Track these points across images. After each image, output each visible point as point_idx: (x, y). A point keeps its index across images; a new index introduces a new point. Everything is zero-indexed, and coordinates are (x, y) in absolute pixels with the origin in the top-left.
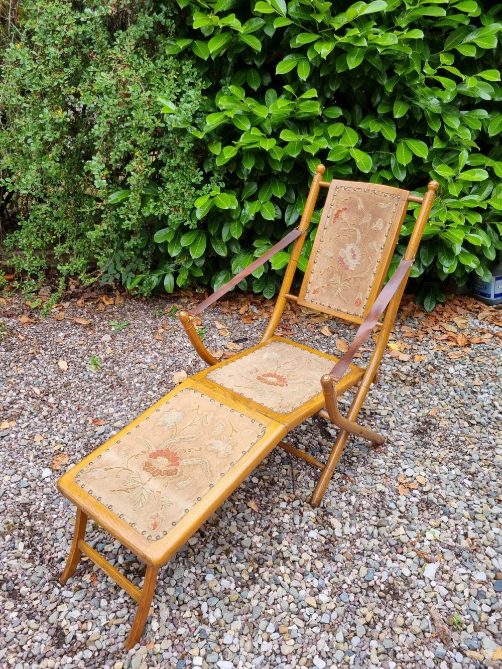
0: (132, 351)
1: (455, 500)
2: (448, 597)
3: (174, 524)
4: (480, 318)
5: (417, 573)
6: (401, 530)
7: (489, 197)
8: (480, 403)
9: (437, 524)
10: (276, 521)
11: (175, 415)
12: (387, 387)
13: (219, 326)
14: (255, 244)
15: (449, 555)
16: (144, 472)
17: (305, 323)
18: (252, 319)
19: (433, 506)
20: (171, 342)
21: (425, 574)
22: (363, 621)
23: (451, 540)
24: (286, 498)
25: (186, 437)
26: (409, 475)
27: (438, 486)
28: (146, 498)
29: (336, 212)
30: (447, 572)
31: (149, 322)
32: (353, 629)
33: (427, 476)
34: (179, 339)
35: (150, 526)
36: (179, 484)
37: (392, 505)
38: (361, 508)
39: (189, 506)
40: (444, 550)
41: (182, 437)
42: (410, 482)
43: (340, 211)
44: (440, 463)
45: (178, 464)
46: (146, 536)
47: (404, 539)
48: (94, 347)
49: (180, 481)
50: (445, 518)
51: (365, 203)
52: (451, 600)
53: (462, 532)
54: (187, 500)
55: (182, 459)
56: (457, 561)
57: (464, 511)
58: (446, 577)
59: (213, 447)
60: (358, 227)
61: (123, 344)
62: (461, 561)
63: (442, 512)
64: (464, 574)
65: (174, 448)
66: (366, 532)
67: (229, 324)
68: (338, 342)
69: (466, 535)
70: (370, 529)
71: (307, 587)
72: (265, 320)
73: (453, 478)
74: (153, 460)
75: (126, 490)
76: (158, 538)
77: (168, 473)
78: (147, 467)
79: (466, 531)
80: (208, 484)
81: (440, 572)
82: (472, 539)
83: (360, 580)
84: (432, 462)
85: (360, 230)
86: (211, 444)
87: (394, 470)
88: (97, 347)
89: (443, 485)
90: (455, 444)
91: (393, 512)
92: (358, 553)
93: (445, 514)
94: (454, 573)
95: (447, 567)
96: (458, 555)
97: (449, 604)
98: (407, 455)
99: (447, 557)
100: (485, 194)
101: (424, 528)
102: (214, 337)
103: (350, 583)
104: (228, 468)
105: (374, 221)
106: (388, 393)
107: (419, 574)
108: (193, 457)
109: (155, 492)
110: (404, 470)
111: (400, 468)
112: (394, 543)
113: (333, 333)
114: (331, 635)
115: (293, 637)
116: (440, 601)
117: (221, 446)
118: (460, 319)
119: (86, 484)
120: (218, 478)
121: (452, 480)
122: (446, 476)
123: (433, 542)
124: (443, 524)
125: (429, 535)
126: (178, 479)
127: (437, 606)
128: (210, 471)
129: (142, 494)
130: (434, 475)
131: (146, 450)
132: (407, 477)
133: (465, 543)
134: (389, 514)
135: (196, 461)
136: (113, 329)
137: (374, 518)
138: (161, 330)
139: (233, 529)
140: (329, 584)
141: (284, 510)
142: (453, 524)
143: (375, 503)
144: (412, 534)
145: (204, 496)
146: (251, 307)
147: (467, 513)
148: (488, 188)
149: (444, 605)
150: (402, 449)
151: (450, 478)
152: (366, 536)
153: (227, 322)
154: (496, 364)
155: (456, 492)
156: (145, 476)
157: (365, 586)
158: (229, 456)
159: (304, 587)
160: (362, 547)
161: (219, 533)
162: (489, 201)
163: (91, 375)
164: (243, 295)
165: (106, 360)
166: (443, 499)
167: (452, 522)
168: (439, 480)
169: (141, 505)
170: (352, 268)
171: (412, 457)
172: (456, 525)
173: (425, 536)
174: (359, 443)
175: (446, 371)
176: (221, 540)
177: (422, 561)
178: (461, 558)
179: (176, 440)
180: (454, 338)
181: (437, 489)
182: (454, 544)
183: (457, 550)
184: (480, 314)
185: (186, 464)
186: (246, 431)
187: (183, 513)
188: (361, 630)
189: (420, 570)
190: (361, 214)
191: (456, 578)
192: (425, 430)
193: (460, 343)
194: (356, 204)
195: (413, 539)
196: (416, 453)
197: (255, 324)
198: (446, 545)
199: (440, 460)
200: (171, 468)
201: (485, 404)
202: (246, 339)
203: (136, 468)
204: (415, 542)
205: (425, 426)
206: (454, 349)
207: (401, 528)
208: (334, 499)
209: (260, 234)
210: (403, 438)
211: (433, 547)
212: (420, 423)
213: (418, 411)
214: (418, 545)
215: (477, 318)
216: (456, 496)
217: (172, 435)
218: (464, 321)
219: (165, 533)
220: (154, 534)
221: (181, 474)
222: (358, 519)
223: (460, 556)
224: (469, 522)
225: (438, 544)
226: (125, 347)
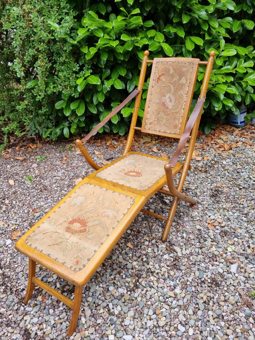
0: (50, 171)
1: (240, 229)
2: (246, 281)
3: (89, 260)
4: (234, 135)
5: (226, 270)
6: (214, 249)
7: (236, 67)
8: (243, 177)
9: (232, 243)
10: (144, 252)
11: (81, 199)
12: (192, 175)
13: (97, 153)
14: (112, 105)
15: (242, 259)
16: (66, 233)
17: (143, 147)
18: (114, 148)
19: (228, 234)
20: (72, 164)
21: (231, 270)
22: (202, 301)
23: (241, 250)
24: (148, 239)
25: (89, 210)
26: (213, 218)
27: (229, 223)
28: (70, 247)
29: (158, 77)
30: (243, 268)
31: (58, 155)
32: (197, 306)
33: (222, 218)
34: (76, 162)
35: (74, 263)
36: (89, 237)
37: (206, 236)
38: (190, 240)
39: (96, 248)
40: (239, 256)
41: (86, 210)
42: (213, 222)
43: (160, 76)
44: (228, 210)
45: (86, 226)
46: (73, 269)
47: (216, 253)
48: (28, 171)
49: (88, 235)
50: (236, 239)
51: (174, 69)
52: (248, 283)
53: (246, 245)
54: (95, 245)
55: (88, 222)
56: (246, 261)
57: (245, 234)
58: (243, 270)
59: (105, 214)
60: (172, 83)
61: (45, 168)
62: (249, 261)
63: (233, 236)
64: (252, 268)
65: (82, 217)
66: (195, 252)
67: (102, 151)
68: (162, 154)
69: (249, 247)
70: (197, 250)
71: (167, 287)
72: (121, 147)
73: (236, 217)
74: (71, 225)
75: (57, 244)
76: (80, 269)
77: (81, 231)
78: (68, 229)
79: (248, 245)
80: (106, 235)
81: (239, 268)
82: (253, 248)
83: (196, 278)
84: (223, 210)
85: (173, 85)
86: (104, 212)
87: (204, 217)
88: (30, 171)
89: (232, 221)
90: (234, 200)
91: (207, 239)
92: (192, 264)
93: (235, 237)
94: (247, 268)
95: (242, 265)
96: (247, 258)
97: (248, 285)
98: (210, 209)
99: (241, 260)
100: (234, 65)
101: (226, 246)
102: (95, 159)
103: (191, 281)
104: (116, 225)
105: (180, 79)
106: (193, 178)
107: (228, 271)
108: (95, 221)
109: (75, 243)
110: (209, 216)
111: (207, 216)
112: (211, 256)
113: (159, 150)
114: (185, 311)
115: (164, 315)
116: (242, 284)
117: (110, 213)
118: (224, 137)
119: (32, 244)
120: (111, 230)
121: (236, 218)
122: (232, 217)
123: (233, 253)
124: (235, 242)
125: (229, 249)
126: (87, 234)
127: (241, 287)
128: (106, 227)
129: (67, 245)
130: (226, 217)
131: (66, 220)
132: (212, 220)
133: (249, 251)
134: (205, 241)
135: (97, 222)
136: (38, 160)
137: (198, 244)
138: (65, 158)
139: (121, 259)
140: (179, 283)
141: (147, 246)
142: (241, 242)
143: (196, 236)
144: (220, 250)
145: (104, 242)
146: (113, 141)
147: (247, 235)
148: (234, 62)
149: (245, 286)
150: (206, 206)
151: (235, 217)
152: (195, 254)
153: (101, 150)
154: (247, 157)
155: (239, 224)
156: (68, 235)
157: (199, 281)
158: (115, 217)
159: (166, 287)
160: (194, 260)
161: (113, 263)
162: (236, 69)
163: (29, 186)
164: (107, 136)
165: (36, 177)
166: (233, 229)
167: (240, 241)
168: (229, 219)
169: (67, 251)
170: (170, 107)
171: (212, 209)
172: (242, 242)
173: (227, 250)
174: (183, 205)
175: (222, 163)
176: (115, 266)
177: (228, 264)
178: (248, 259)
179: (83, 212)
180: (223, 146)
181: (229, 224)
182: (244, 252)
183: (246, 255)
184: (234, 133)
185: (91, 225)
186: (123, 203)
187: (93, 253)
188: (202, 307)
189: (228, 269)
190: (172, 76)
191: (249, 270)
192: (217, 195)
193: (226, 149)
194: (169, 70)
195: (221, 253)
196: (214, 207)
197: (117, 150)
198: (239, 254)
199: (228, 209)
200: (83, 228)
201: (245, 178)
202: (113, 158)
203: (61, 231)
204: (222, 254)
205: (216, 192)
206: (224, 152)
207: (214, 247)
208: (174, 236)
209: (114, 99)
210: (205, 200)
211: (232, 256)
212: (213, 191)
213: (211, 185)
214: (224, 255)
215: (233, 135)
216: (240, 227)
217: (80, 210)
218: (227, 137)
219: (84, 266)
220: (78, 267)
221: (89, 231)
222: (189, 245)
223: (248, 258)
224: (249, 240)
225: (235, 254)
226: (46, 169)
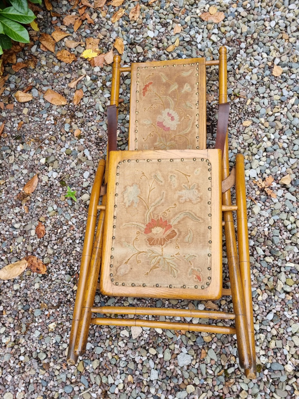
3: (209, 269)
11: (132, 192)
16: (153, 247)
25: (156, 201)
28: (174, 263)
35: (195, 280)
36: (186, 239)
39: (208, 251)
41: (153, 204)
45: (170, 226)
46: (199, 288)
54: (203, 248)
55: (170, 221)
59: (184, 198)
65: (156, 216)
74: (150, 234)
75: (155, 267)
76: (208, 284)
77: (170, 237)
78: (151, 242)
80: (207, 228)
86: (180, 197)
104: (209, 208)
108: (176, 214)
109: (175, 256)
117: (186, 194)
119: (124, 282)
120: (209, 220)
126: (181, 237)
128: (199, 217)
129: (168, 263)
131: (138, 230)
135: (182, 216)
145: (211, 238)
156: (157, 249)
158: (201, 198)
169: (175, 271)
179: (152, 209)
185: (176, 223)
186: (196, 171)
187: (209, 258)
200: (168, 232)
217: (145, 207)
219: (210, 278)
220: (204, 284)
221: (180, 233)
